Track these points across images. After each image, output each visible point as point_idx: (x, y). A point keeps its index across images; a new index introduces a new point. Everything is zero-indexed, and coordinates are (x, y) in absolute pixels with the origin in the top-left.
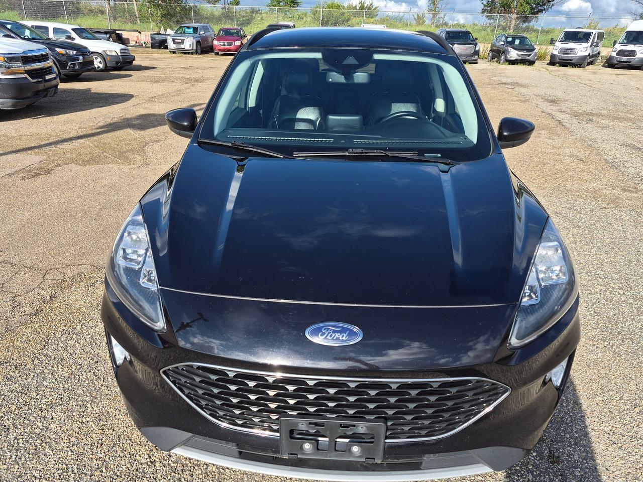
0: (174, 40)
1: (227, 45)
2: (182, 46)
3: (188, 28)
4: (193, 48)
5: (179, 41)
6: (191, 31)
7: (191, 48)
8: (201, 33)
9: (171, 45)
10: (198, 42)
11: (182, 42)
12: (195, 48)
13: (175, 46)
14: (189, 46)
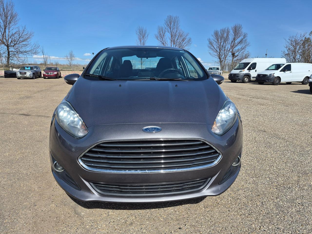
0: (21, 73)
1: (50, 74)
2: (25, 75)
3: (27, 67)
4: (31, 76)
5: (23, 73)
6: (29, 68)
7: (30, 76)
8: (35, 69)
9: (19, 75)
10: (33, 74)
11: (25, 73)
12: (32, 76)
13: (21, 75)
14: (29, 75)
